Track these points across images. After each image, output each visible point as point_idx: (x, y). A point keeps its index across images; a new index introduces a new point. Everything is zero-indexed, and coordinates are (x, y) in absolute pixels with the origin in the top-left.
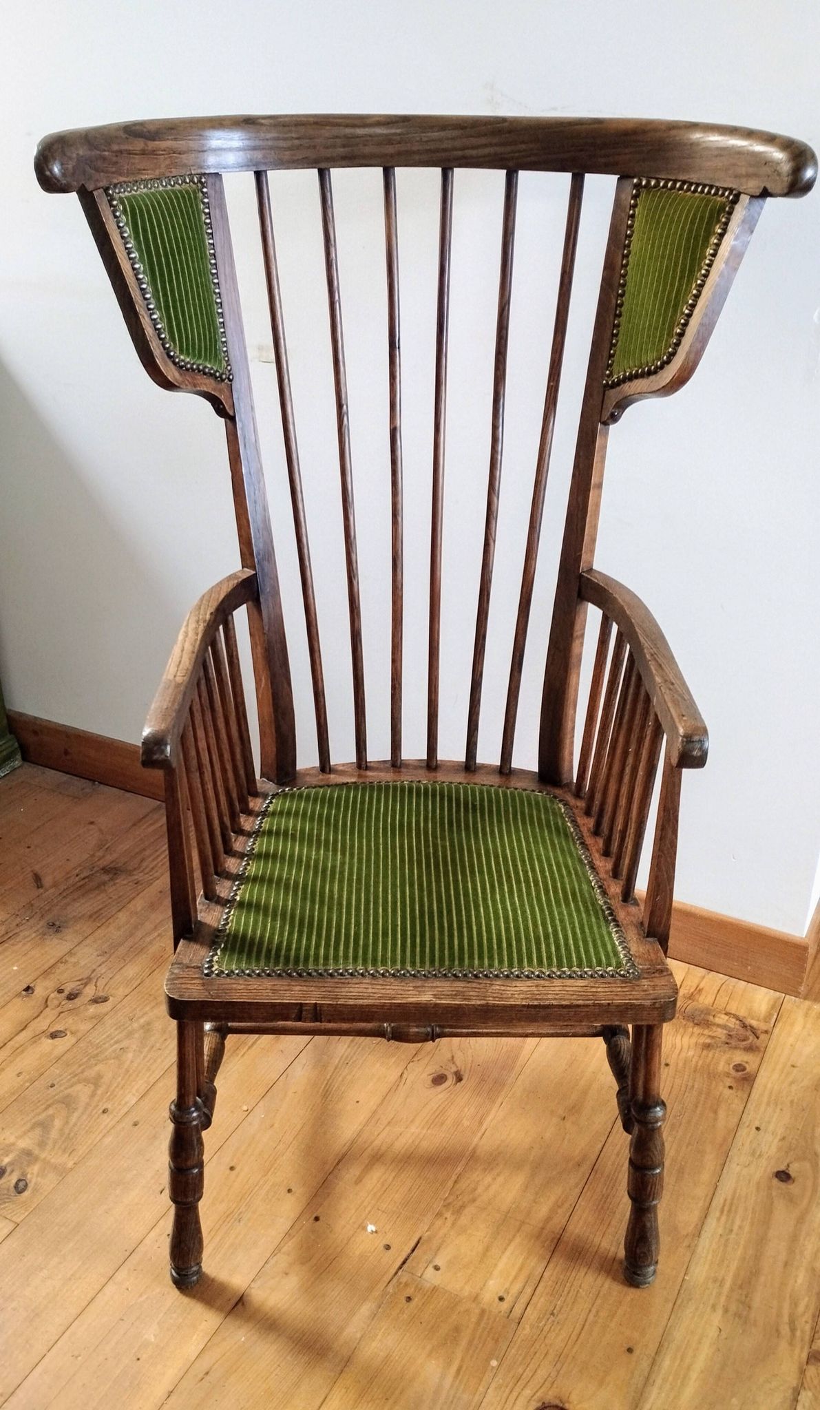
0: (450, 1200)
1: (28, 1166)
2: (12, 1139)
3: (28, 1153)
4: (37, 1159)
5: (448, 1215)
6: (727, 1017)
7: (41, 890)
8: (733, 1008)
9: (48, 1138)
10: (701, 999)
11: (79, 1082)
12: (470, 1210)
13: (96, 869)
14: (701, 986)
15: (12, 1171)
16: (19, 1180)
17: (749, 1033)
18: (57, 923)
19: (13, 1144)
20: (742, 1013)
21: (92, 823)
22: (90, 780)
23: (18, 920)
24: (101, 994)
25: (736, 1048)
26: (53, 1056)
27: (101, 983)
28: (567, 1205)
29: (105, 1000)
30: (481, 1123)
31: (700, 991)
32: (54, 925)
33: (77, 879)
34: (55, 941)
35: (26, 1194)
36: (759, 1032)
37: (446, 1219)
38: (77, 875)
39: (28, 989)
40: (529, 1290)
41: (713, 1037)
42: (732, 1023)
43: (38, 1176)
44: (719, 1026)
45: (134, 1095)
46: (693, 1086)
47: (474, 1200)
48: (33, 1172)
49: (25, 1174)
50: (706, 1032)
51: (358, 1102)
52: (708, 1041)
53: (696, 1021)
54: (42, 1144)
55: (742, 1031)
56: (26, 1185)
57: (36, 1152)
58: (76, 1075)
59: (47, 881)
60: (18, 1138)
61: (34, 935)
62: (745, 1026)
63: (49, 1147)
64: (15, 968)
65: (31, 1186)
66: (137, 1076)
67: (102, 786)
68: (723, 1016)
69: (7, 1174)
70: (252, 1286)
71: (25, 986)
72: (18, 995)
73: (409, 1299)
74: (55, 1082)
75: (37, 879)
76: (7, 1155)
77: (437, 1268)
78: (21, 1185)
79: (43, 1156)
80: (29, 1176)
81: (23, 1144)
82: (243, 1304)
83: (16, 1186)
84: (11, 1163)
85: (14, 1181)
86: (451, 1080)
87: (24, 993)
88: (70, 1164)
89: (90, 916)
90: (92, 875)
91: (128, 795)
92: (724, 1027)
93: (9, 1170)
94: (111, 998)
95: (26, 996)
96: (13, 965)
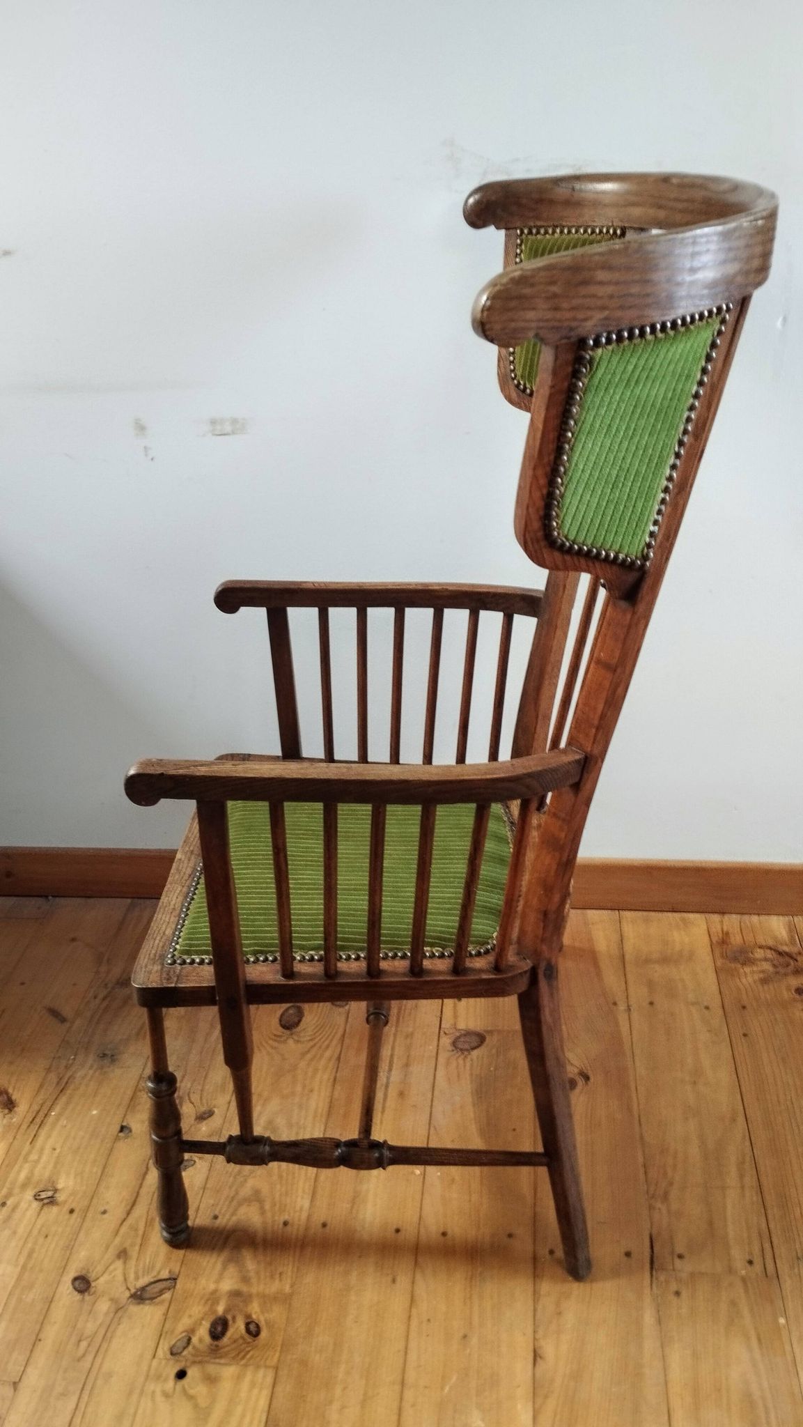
0: (651, 1192)
1: (246, 1306)
2: (212, 1287)
3: (236, 1294)
4: (250, 1296)
5: (659, 1205)
6: (762, 951)
7: (67, 1025)
8: (761, 941)
9: (248, 1271)
10: (732, 940)
11: (240, 1204)
12: (674, 1193)
13: (110, 985)
14: (725, 929)
15: (234, 1318)
16: (247, 1325)
17: (787, 959)
18: (107, 1052)
19: (215, 1291)
20: (771, 943)
21: (73, 940)
22: (41, 896)
23: (64, 1062)
24: (203, 1109)
25: (786, 975)
26: (196, 1189)
27: (195, 1098)
28: (748, 1159)
29: (210, 1114)
30: (630, 1110)
31: (727, 934)
32: (105, 1055)
33: (97, 1001)
34: (118, 1072)
35: (264, 1334)
36: (794, 956)
37: (659, 1209)
38: (95, 997)
39: (122, 1129)
40: (767, 1246)
41: (763, 972)
42: (769, 954)
43: (262, 1312)
44: (761, 960)
45: (302, 1198)
46: (776, 1019)
47: (671, 1184)
48: (255, 1310)
49: (248, 1316)
50: (755, 969)
51: (514, 1130)
52: (761, 975)
53: (741, 961)
54: (245, 1279)
55: (781, 960)
56: (258, 1326)
57: (244, 1289)
58: (233, 1198)
59: (67, 1011)
60: (217, 1281)
61: (91, 1072)
62: (780, 954)
63: (254, 1280)
64: (95, 1112)
65: (262, 1324)
66: (294, 1178)
67: (57, 899)
68: (758, 950)
69: (230, 1323)
70: (537, 1337)
71: (118, 1128)
72: (117, 1139)
73: (678, 1294)
74: (217, 1213)
75: (55, 1013)
76: (218, 1303)
77: (680, 1257)
78: (252, 1327)
79: (254, 1290)
80: (254, 1316)
81: (227, 1285)
82: (540, 1357)
83: (248, 1331)
84: (227, 1311)
85: (242, 1327)
86: (580, 1082)
87: (121, 1134)
88: (287, 1289)
89: (138, 1034)
90: (110, 992)
91: (91, 901)
92: (766, 960)
93: (229, 1317)
94: (216, 1110)
95: (127, 1137)
96: (90, 1109)
